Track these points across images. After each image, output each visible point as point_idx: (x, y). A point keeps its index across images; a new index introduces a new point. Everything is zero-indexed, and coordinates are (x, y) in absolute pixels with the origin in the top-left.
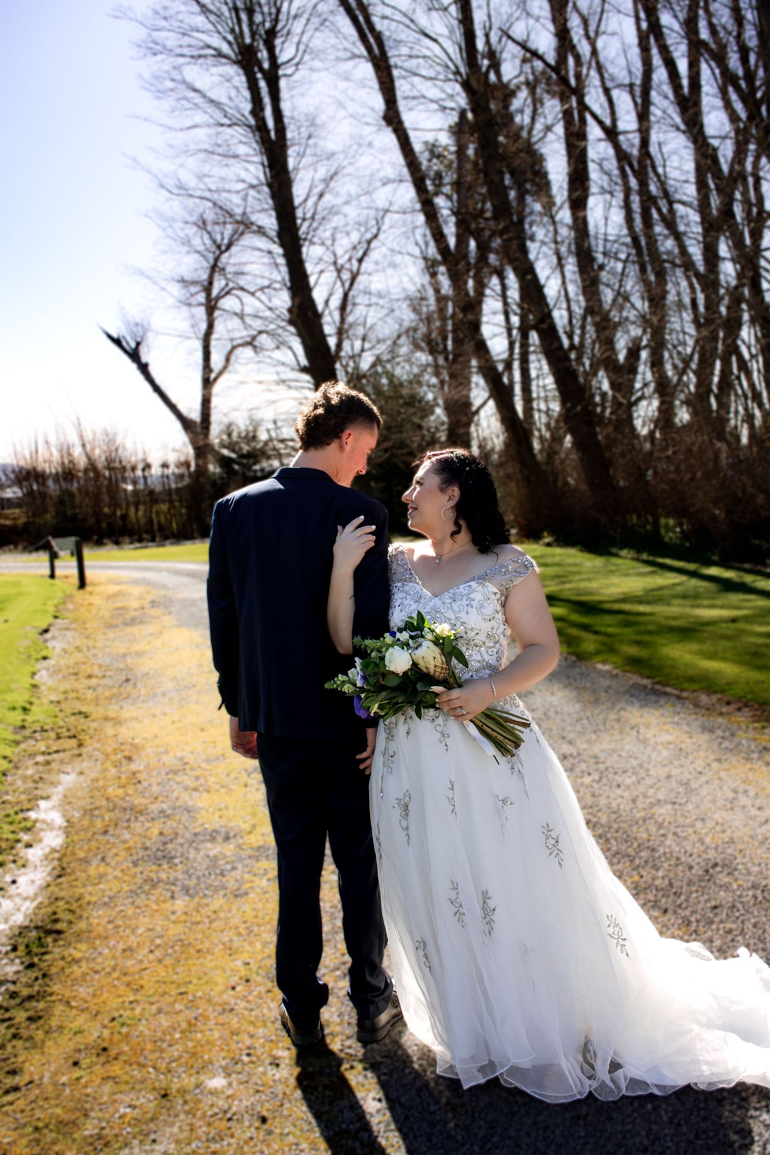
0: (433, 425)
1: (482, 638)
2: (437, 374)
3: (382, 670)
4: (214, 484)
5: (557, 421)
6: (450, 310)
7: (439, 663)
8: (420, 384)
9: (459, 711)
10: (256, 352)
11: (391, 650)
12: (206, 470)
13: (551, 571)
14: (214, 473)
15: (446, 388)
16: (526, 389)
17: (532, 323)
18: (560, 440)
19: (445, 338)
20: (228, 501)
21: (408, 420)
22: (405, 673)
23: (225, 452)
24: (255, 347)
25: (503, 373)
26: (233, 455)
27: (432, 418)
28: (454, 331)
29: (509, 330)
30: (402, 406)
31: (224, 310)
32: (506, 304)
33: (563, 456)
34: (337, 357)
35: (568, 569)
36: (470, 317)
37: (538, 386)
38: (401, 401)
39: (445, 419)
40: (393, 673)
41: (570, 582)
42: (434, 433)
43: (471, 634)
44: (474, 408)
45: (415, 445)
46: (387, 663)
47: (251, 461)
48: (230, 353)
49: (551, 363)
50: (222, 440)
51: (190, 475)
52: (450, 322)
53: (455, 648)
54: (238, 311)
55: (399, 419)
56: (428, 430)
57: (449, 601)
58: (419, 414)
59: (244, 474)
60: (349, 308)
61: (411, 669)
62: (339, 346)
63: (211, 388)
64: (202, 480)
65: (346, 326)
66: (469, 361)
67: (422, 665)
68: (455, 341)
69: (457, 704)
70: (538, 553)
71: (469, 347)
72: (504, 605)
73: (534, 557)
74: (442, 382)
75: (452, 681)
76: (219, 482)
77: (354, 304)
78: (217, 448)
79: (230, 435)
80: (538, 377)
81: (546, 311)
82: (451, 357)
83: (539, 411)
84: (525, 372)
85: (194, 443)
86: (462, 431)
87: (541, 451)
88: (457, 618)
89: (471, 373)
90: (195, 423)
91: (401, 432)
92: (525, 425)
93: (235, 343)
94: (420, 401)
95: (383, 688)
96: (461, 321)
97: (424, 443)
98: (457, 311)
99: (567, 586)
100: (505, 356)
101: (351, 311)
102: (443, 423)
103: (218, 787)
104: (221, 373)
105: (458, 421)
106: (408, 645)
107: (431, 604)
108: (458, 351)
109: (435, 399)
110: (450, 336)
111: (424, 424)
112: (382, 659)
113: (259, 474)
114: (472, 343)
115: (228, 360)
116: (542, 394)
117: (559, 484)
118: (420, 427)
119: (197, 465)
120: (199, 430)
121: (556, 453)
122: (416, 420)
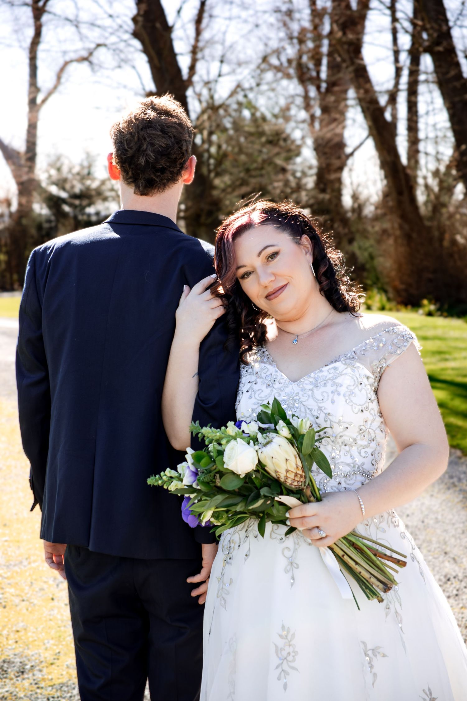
0: (299, 168)
1: (352, 433)
2: (307, 107)
3: (219, 468)
4: (39, 227)
5: (448, 167)
6: (326, 28)
7: (292, 468)
8: (287, 119)
9: (316, 534)
10: (93, 70)
11: (233, 442)
12: (31, 210)
13: (432, 345)
14: (40, 215)
15: (317, 125)
16: (413, 128)
17: (426, 44)
18: (449, 190)
19: (318, 63)
20: (46, 249)
21: (269, 162)
22: (248, 475)
23: (54, 190)
24: (91, 63)
25: (386, 107)
26: (64, 195)
27: (299, 160)
28: (330, 54)
29: (396, 53)
30: (263, 145)
31: (55, 15)
32: (395, 20)
33: (451, 209)
34: (189, 83)
35: (453, 344)
36: (350, 36)
37: (427, 124)
38: (264, 139)
39: (314, 162)
40: (233, 473)
41: (455, 359)
42: (299, 179)
43: (338, 429)
44: (348, 150)
45: (278, 191)
46: (225, 459)
47: (85, 202)
48: (62, 70)
49: (445, 95)
50: (50, 177)
51: (11, 215)
52: (326, 42)
53: (315, 449)
54: (71, 17)
55: (260, 160)
56: (294, 174)
57: (309, 387)
58: (284, 155)
59: (75, 218)
60: (205, 21)
61: (257, 471)
62: (192, 69)
63: (38, 111)
64: (24, 221)
65: (200, 44)
66: (345, 91)
67: (270, 468)
68: (331, 66)
69: (313, 522)
70: (416, 324)
71: (347, 74)
72: (376, 392)
73: (413, 329)
74: (313, 117)
75: (308, 492)
76: (46, 225)
77: (211, 16)
78: (44, 184)
79: (59, 170)
80: (427, 113)
81: (445, 28)
82: (324, 85)
83: (427, 154)
84: (412, 107)
85: (16, 176)
86: (333, 176)
87: (426, 203)
88: (320, 408)
89: (347, 106)
90: (18, 153)
91: (262, 176)
92: (409, 171)
93: (67, 59)
94: (285, 140)
95: (220, 490)
96: (340, 41)
97: (288, 190)
98: (335, 27)
99: (451, 364)
100: (390, 85)
101: (208, 26)
102: (310, 168)
103: (17, 600)
104: (50, 94)
105: (329, 165)
106: (256, 440)
107: (288, 390)
108: (334, 79)
109: (303, 138)
110: (325, 61)
111: (290, 167)
112: (221, 453)
113: (94, 218)
114: (351, 69)
115: (59, 77)
116: (432, 135)
117: (446, 243)
118: (284, 170)
119: (20, 204)
120: (23, 161)
121: (444, 205)
122: (279, 162)
